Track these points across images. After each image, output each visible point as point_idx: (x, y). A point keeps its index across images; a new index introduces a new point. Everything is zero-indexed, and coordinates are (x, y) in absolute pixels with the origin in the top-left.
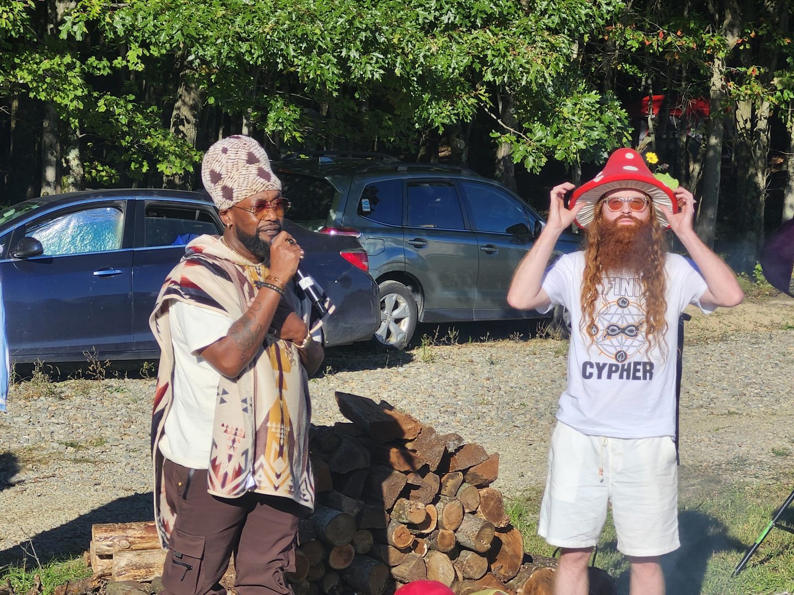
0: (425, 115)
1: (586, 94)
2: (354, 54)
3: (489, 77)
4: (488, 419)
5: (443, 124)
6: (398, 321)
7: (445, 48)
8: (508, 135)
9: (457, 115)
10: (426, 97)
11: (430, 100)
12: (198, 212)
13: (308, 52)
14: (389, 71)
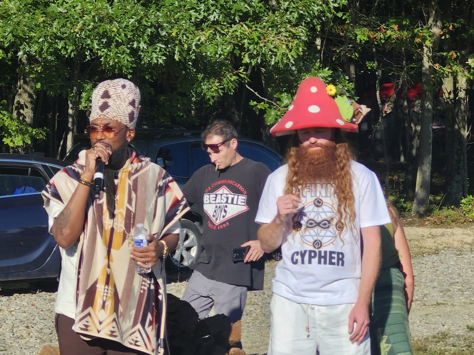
0: (199, 90)
1: (321, 71)
2: (143, 45)
3: (246, 60)
4: (254, 315)
5: (213, 97)
6: (188, 249)
7: (212, 39)
8: (262, 103)
9: (223, 89)
10: (200, 76)
11: (203, 79)
12: (30, 169)
13: (108, 45)
14: (170, 57)
